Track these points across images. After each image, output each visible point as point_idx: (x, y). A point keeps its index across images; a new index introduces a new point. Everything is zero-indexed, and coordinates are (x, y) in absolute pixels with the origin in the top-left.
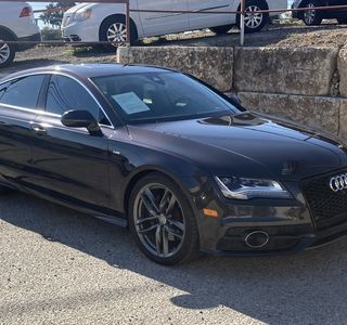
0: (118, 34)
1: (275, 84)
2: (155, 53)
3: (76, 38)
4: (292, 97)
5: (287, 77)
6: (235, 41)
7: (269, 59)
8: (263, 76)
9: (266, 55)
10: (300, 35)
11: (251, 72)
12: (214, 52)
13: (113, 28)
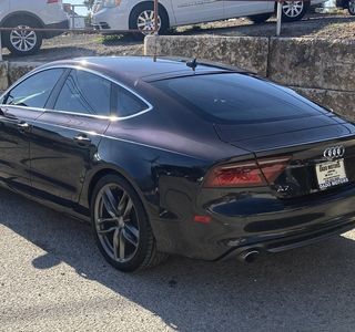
0: (148, 22)
1: (312, 77)
2: (184, 42)
3: (105, 26)
4: (330, 93)
5: (326, 71)
6: (270, 31)
7: (307, 51)
8: (300, 69)
9: (303, 47)
10: (341, 25)
11: (286, 64)
12: (248, 42)
13: (143, 16)
